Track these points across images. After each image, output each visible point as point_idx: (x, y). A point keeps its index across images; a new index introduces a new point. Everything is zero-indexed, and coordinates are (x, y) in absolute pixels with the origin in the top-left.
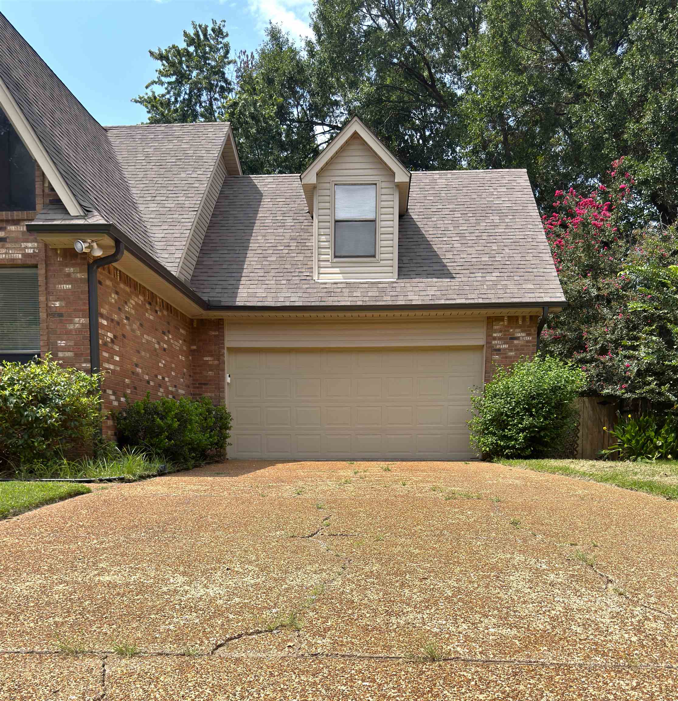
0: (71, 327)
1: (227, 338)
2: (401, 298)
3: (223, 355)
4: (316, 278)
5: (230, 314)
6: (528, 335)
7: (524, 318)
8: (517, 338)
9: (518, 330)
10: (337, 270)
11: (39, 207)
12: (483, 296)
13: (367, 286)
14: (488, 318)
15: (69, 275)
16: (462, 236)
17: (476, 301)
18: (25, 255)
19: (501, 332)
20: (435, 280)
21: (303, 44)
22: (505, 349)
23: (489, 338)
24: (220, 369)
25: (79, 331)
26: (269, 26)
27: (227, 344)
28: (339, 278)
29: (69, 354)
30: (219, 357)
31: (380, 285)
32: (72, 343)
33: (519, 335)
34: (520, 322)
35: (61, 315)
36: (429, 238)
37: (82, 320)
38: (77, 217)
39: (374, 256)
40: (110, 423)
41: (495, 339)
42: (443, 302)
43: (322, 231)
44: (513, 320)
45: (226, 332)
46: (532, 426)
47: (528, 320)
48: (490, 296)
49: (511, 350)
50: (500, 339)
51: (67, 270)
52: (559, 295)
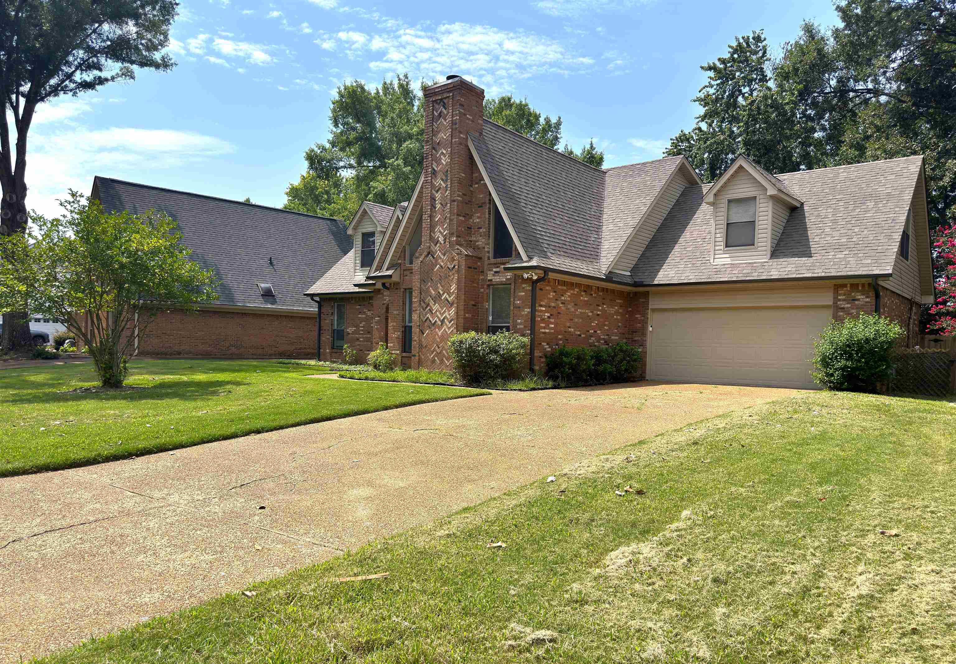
0: (523, 313)
1: (650, 303)
2: (765, 274)
3: (647, 314)
4: (712, 261)
5: (653, 289)
6: (867, 297)
7: (863, 285)
8: (858, 300)
9: (858, 294)
10: (727, 256)
11: (513, 256)
12: (827, 271)
13: (744, 265)
14: (835, 285)
15: (523, 288)
16: (835, 222)
17: (820, 275)
18: (507, 279)
19: (844, 295)
20: (796, 259)
21: (829, 33)
22: (847, 308)
23: (836, 300)
24: (645, 323)
25: (526, 315)
26: (803, 23)
27: (650, 307)
28: (728, 261)
29: (522, 326)
30: (645, 315)
31: (755, 265)
32: (523, 321)
33: (859, 297)
34: (860, 288)
35: (519, 307)
36: (809, 225)
37: (528, 310)
38: (526, 262)
39: (754, 245)
40: (543, 360)
41: (840, 300)
42: (794, 276)
43: (718, 231)
44: (854, 287)
45: (650, 299)
46: (846, 367)
47: (867, 286)
48: (832, 270)
49: (853, 309)
50: (844, 300)
51: (523, 286)
52: (888, 268)
